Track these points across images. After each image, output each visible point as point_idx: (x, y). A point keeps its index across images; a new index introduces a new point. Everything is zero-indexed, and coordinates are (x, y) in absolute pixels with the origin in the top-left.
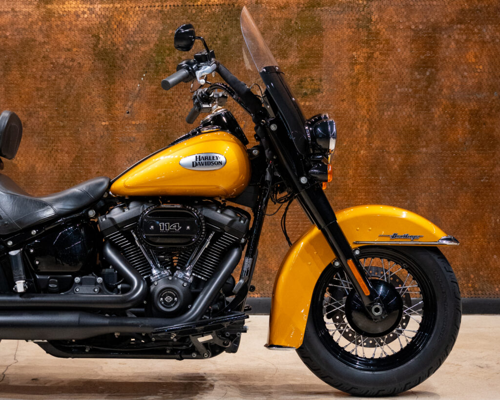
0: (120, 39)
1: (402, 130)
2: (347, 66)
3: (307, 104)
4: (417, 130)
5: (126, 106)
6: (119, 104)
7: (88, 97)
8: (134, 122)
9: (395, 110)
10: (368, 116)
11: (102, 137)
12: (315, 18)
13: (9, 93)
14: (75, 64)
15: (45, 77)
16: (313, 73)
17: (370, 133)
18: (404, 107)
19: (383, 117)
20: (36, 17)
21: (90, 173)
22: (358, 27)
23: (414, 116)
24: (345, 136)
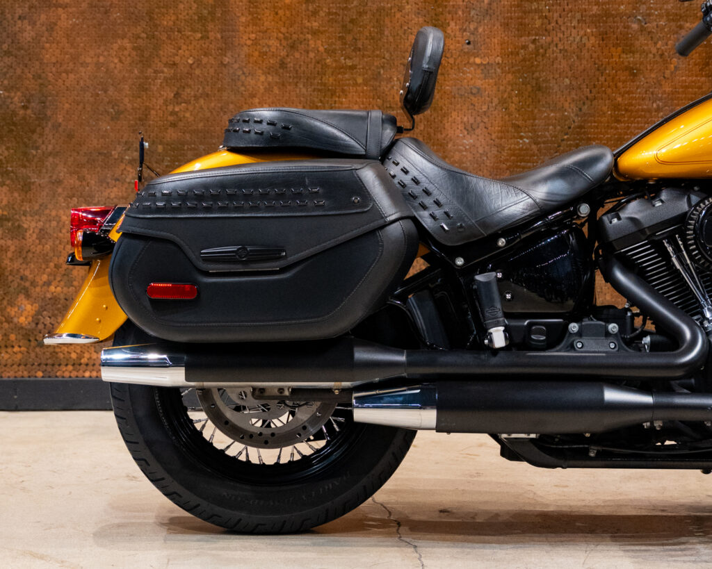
5: (465, 30)
6: (452, 28)
7: (398, 15)
8: (478, 61)
13: (256, 7)
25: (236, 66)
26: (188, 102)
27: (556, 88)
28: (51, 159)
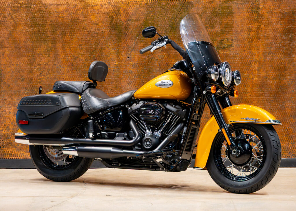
0: (124, 19)
1: (276, 66)
2: (246, 32)
3: (225, 53)
4: (285, 67)
5: (127, 54)
6: (123, 53)
7: (107, 49)
8: (131, 63)
9: (272, 56)
10: (258, 59)
11: (114, 70)
12: (229, 7)
13: (64, 47)
14: (100, 31)
15: (84, 38)
16: (228, 36)
17: (259, 68)
18: (278, 54)
19: (266, 60)
20: (80, 6)
21: (107, 90)
22: (252, 12)
23: (283, 59)
24: (246, 70)
25: (58, 65)
26: (44, 76)
27: (155, 71)
28: (3, 93)
